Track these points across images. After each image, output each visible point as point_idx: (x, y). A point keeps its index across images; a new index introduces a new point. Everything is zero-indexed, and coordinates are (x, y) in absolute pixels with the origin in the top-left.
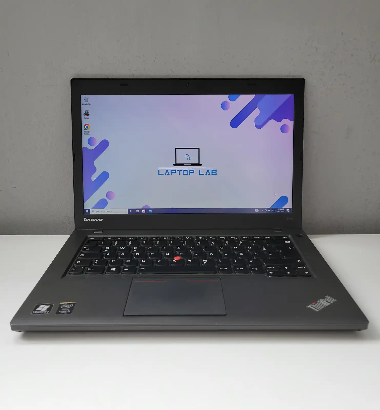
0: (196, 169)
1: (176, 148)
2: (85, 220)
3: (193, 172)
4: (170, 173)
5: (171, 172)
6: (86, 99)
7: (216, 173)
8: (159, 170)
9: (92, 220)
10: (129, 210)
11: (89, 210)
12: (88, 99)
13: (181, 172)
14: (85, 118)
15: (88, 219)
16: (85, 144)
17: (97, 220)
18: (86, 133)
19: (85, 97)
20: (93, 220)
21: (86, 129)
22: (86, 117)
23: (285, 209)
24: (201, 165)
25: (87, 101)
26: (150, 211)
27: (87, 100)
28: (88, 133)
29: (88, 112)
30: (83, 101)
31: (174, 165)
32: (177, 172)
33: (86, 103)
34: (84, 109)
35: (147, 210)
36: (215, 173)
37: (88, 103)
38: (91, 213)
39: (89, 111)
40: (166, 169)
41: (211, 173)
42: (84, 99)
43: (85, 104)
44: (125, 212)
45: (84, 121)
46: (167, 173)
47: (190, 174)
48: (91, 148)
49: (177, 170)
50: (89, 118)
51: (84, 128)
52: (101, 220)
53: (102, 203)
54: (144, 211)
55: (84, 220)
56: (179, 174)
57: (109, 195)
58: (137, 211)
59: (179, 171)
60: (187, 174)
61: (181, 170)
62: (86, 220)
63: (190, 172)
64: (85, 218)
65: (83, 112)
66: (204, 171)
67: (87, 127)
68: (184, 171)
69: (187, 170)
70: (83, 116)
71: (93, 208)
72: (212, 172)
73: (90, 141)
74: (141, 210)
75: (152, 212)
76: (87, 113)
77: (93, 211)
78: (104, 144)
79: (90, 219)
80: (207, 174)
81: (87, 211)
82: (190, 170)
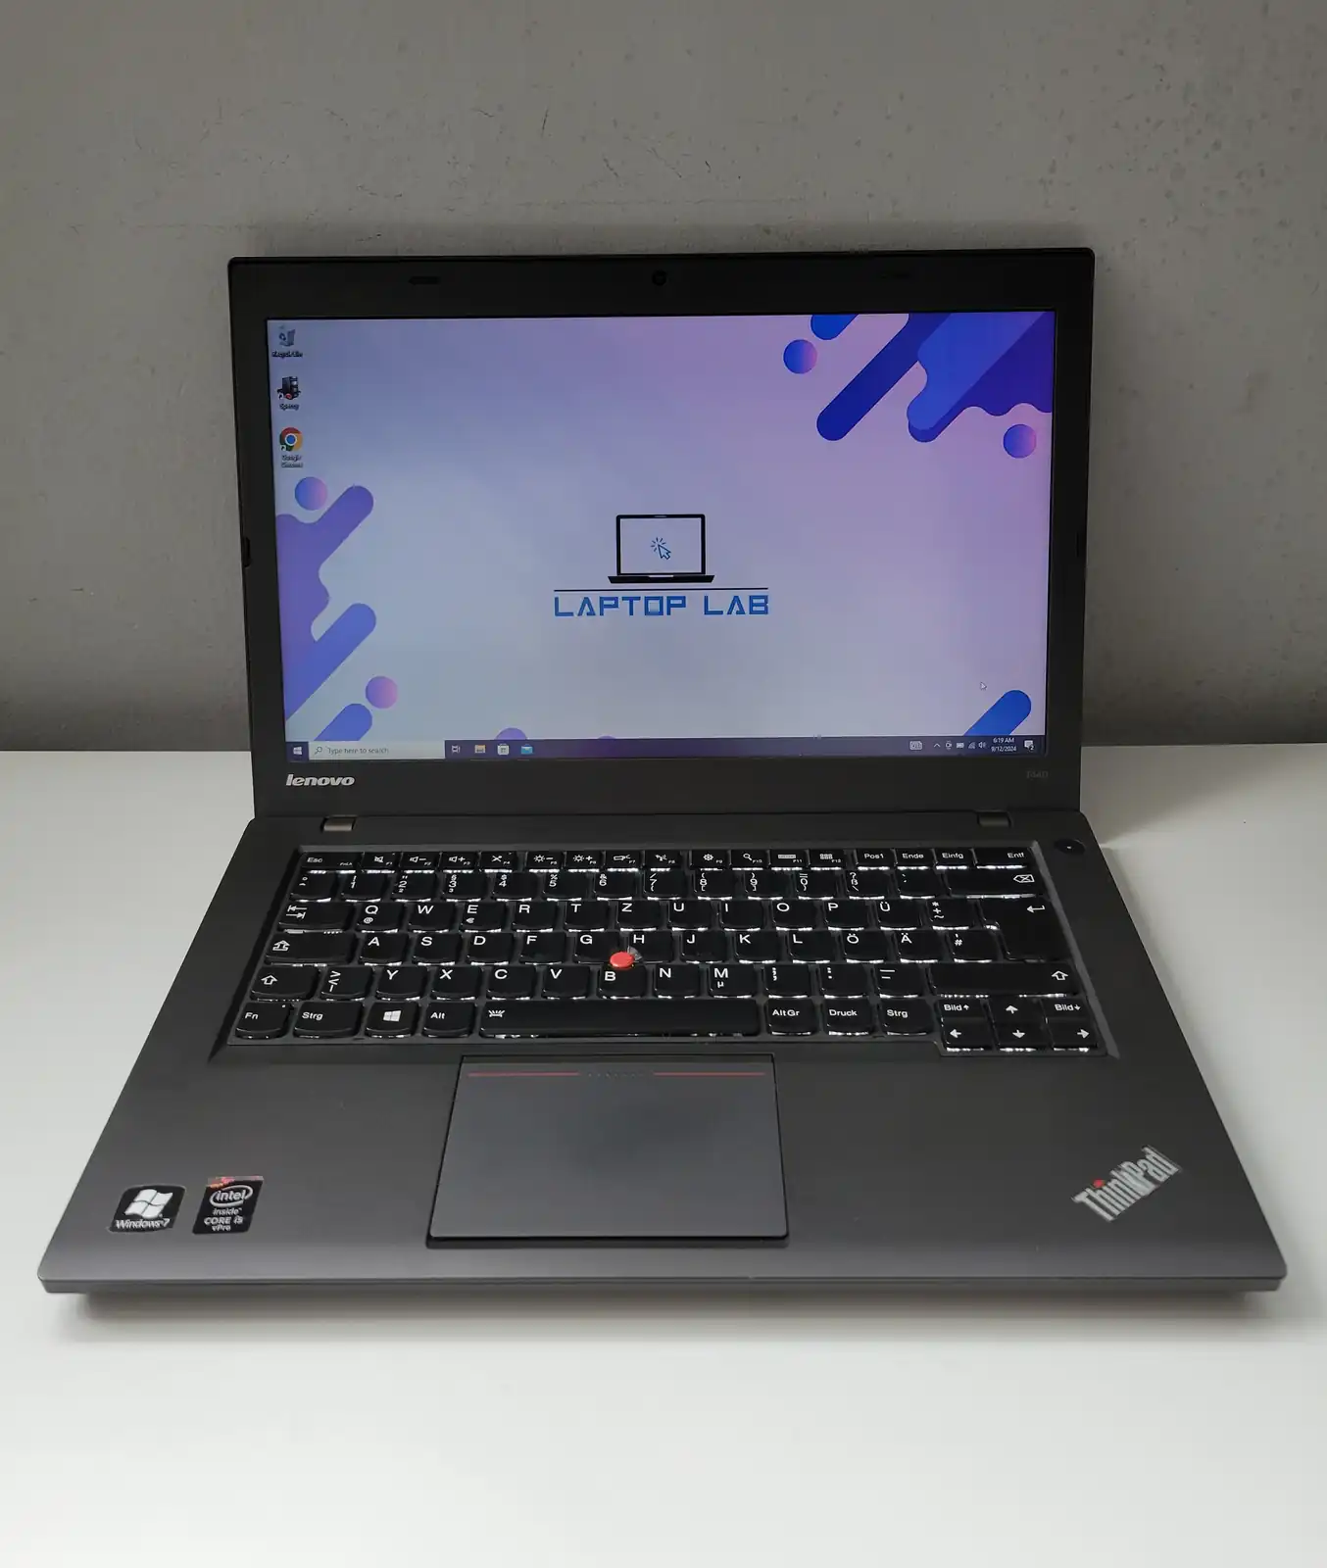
0: (694, 594)
1: (619, 518)
2: (291, 781)
3: (683, 605)
4: (597, 610)
5: (602, 607)
6: (286, 334)
7: (766, 608)
8: (556, 599)
9: (315, 781)
10: (448, 744)
11: (305, 745)
12: (292, 333)
13: (639, 606)
14: (284, 407)
15: (302, 780)
16: (286, 503)
17: (334, 782)
19: (282, 328)
20: (320, 784)
21: (289, 449)
22: (287, 402)
23: (1020, 739)
24: (710, 579)
25: (290, 344)
26: (527, 749)
27: (289, 338)
28: (295, 462)
29: (295, 383)
30: (275, 345)
31: (613, 580)
32: (624, 605)
34: (279, 371)
35: (515, 744)
36: (762, 609)
37: (292, 349)
38: (313, 756)
39: (296, 380)
40: (583, 595)
41: (746, 609)
42: (280, 337)
43: (283, 355)
44: (437, 752)
45: (281, 420)
46: (587, 609)
47: (669, 613)
48: (309, 517)
49: (624, 598)
50: (296, 407)
51: (282, 442)
52: (350, 784)
53: (353, 722)
54: (503, 750)
55: (289, 784)
56: (631, 613)
57: (378, 690)
58: (480, 749)
59: (631, 600)
60: (661, 613)
61: (639, 598)
62: (295, 783)
63: (670, 606)
64: (291, 776)
65: (276, 384)
66: (720, 601)
67: (292, 439)
68: (647, 599)
69: (660, 599)
70: (277, 400)
71: (320, 738)
72: (752, 605)
73: (305, 492)
74: (492, 745)
75: (531, 752)
76: (292, 386)
77: (320, 751)
78: (357, 503)
79: (308, 779)
80: (734, 611)
81: (298, 751)
82: (669, 598)
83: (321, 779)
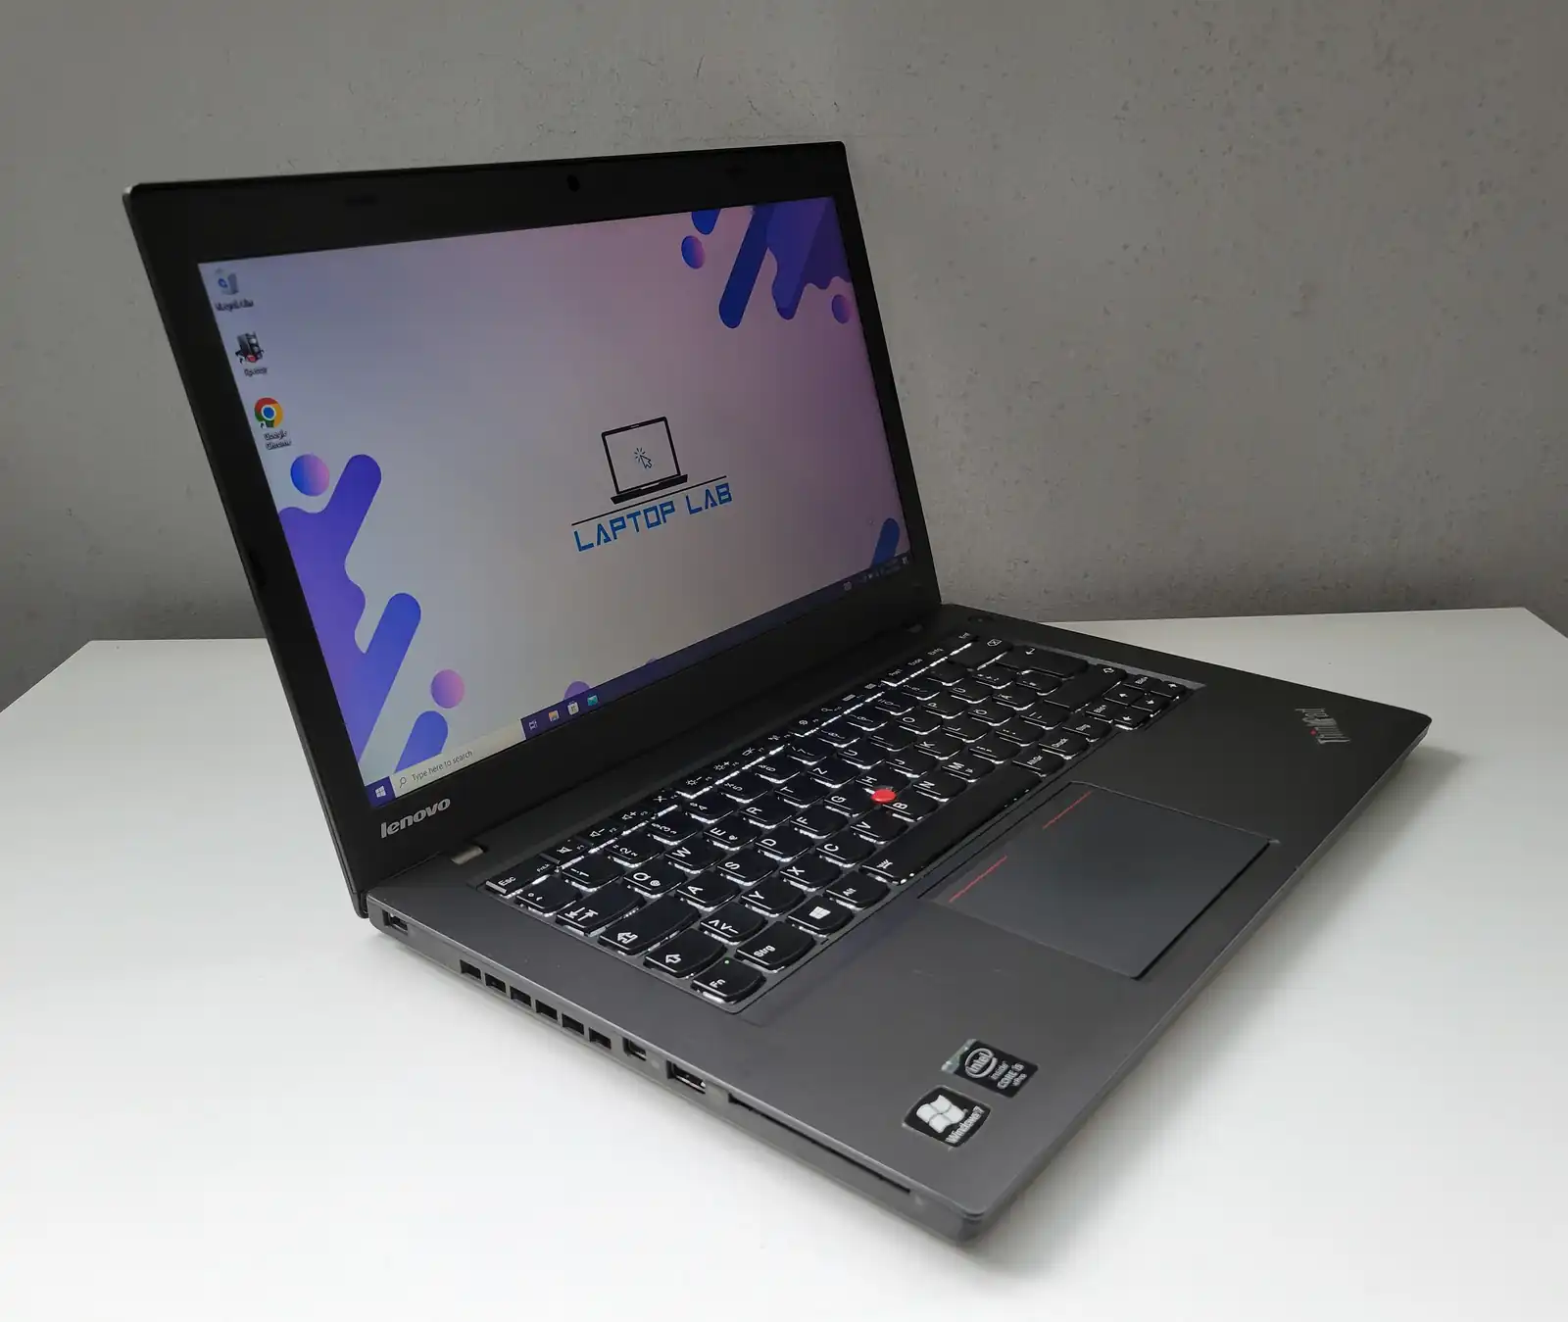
0: (676, 495)
1: (604, 435)
2: (386, 830)
3: (673, 510)
4: (610, 535)
5: (614, 530)
6: (226, 279)
7: (729, 495)
8: (576, 533)
9: (410, 820)
10: (525, 721)
11: (386, 783)
12: (232, 278)
13: (641, 519)
14: (249, 373)
15: (397, 824)
16: (284, 495)
17: (430, 812)
18: (275, 441)
19: (219, 271)
20: (417, 820)
21: (270, 424)
22: (251, 366)
23: (900, 557)
24: (684, 479)
25: (235, 291)
26: (592, 699)
27: (230, 284)
28: (280, 441)
29: (254, 341)
30: (215, 294)
31: (616, 500)
32: (630, 522)
33: (229, 299)
34: (230, 329)
35: (580, 698)
36: (727, 496)
37: (238, 298)
38: (398, 792)
39: (254, 336)
40: (595, 523)
42: (221, 285)
43: (231, 307)
44: (515, 735)
45: (249, 390)
46: (603, 537)
47: (665, 521)
48: (315, 504)
49: (629, 516)
50: (264, 371)
51: (259, 418)
52: (447, 806)
53: (429, 734)
54: (573, 708)
55: (384, 835)
56: (638, 531)
57: (443, 688)
58: (554, 715)
59: (633, 515)
60: (658, 523)
61: (639, 513)
62: (391, 832)
63: (664, 513)
64: (384, 825)
65: (231, 347)
66: (698, 498)
67: (269, 412)
68: (646, 511)
69: (655, 508)
70: (237, 366)
71: (399, 769)
72: (720, 495)
73: (302, 474)
74: (562, 707)
75: (596, 701)
76: (252, 345)
77: (405, 783)
78: (362, 477)
79: (403, 821)
81: (381, 792)
82: (662, 506)
83: (416, 815)
